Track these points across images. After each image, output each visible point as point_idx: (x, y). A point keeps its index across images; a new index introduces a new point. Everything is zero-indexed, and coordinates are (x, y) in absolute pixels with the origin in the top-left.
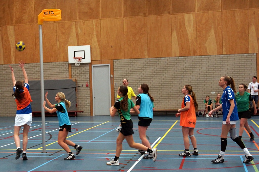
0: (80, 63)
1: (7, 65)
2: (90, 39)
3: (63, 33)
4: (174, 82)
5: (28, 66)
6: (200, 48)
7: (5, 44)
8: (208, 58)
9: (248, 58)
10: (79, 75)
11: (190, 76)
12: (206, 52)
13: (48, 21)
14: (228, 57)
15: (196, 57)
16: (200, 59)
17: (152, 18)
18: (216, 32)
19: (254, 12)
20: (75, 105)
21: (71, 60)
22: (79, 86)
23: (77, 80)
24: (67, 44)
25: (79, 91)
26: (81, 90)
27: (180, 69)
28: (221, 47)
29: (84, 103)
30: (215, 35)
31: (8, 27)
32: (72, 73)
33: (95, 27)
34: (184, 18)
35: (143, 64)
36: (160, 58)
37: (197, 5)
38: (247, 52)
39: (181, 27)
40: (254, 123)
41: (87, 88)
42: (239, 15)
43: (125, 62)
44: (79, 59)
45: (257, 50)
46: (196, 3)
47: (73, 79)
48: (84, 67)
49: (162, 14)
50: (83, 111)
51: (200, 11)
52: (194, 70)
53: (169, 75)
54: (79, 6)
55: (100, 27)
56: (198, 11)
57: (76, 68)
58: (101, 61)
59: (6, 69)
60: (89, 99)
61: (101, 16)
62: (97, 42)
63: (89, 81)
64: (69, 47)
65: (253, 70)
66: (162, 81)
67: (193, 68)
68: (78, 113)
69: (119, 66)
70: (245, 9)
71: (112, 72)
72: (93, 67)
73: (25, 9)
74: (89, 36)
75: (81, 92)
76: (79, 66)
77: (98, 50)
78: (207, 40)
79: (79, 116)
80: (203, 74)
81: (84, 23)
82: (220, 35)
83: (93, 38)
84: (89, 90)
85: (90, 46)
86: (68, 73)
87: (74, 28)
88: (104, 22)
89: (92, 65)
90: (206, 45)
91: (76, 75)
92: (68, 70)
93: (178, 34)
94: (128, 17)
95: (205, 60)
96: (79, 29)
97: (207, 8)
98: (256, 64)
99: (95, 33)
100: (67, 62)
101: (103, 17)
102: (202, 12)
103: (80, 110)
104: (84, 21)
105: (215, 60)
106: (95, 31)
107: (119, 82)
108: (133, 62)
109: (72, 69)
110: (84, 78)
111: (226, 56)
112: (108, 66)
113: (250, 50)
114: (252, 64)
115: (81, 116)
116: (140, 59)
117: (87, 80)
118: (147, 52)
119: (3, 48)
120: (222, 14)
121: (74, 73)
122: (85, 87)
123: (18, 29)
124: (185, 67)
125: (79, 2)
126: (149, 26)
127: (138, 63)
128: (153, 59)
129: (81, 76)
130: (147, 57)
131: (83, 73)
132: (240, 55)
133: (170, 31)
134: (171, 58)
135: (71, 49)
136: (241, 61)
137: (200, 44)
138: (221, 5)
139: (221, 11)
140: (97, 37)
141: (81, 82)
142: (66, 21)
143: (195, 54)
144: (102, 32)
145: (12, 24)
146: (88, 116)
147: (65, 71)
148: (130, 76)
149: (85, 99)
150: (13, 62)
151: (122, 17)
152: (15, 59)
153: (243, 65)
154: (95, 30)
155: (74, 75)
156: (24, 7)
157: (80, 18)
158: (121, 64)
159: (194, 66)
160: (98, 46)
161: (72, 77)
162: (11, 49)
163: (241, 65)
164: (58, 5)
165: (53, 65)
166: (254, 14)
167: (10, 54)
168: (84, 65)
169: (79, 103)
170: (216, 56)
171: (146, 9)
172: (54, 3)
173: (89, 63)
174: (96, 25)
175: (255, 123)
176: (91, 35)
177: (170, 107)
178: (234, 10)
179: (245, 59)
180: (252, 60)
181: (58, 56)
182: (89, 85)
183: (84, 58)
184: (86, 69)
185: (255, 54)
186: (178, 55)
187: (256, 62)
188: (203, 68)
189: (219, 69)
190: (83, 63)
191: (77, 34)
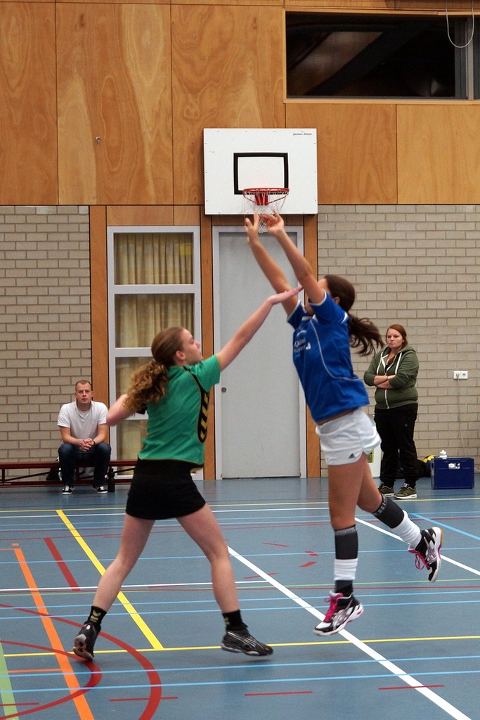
9: (54, 228)
19: (82, 17)
38: (49, 199)
40: (65, 526)
42: (14, 27)
45: (94, 194)
65: (76, 282)
113: (62, 189)
114: (73, 255)
132: (19, 209)
136: (23, 237)
153: (30, 255)
163: (22, 255)
166: (82, 25)
175: (70, 526)
179: (40, 228)
180: (73, 237)
185: (84, 210)
187: (85, 246)
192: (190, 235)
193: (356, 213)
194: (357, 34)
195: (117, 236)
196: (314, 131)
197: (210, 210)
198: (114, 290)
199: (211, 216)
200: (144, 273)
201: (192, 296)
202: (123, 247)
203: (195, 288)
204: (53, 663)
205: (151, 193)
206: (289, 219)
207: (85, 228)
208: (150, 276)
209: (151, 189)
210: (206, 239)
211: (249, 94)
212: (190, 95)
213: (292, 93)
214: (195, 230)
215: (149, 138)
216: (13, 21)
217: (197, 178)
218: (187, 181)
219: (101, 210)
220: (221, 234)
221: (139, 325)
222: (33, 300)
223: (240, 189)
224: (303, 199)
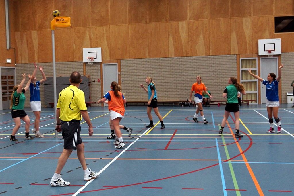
0: (93, 63)
1: (31, 64)
2: (101, 42)
3: (78, 37)
4: (170, 78)
5: (49, 65)
6: (191, 50)
7: (30, 46)
8: (197, 59)
9: (230, 59)
10: (91, 72)
11: (183, 73)
12: (197, 53)
13: (65, 27)
14: (214, 58)
15: (188, 57)
16: (191, 59)
17: (152, 25)
18: (204, 37)
19: (235, 21)
20: (89, 98)
21: (85, 60)
22: (92, 81)
23: (90, 76)
24: (82, 46)
25: (92, 85)
26: (94, 85)
27: (175, 67)
28: (209, 49)
29: (96, 96)
30: (204, 40)
31: (32, 32)
32: (86, 71)
33: (105, 32)
34: (178, 25)
35: (145, 63)
36: (158, 59)
37: (189, 14)
38: (229, 53)
39: (176, 33)
41: (99, 83)
42: (223, 24)
43: (130, 61)
44: (92, 59)
45: (238, 52)
46: (189, 13)
47: (87, 76)
48: (96, 66)
49: (160, 21)
50: (95, 103)
51: (192, 20)
52: (186, 68)
53: (166, 72)
54: (92, 15)
55: (109, 32)
56: (190, 20)
57: (89, 66)
58: (110, 61)
59: (30, 67)
60: (101, 92)
61: (110, 23)
62: (106, 45)
63: (100, 78)
64: (83, 49)
65: (234, 68)
66: (161, 77)
67: (186, 67)
68: (92, 104)
69: (125, 65)
70: (228, 18)
71: (119, 70)
72: (104, 66)
73: (47, 17)
74: (101, 40)
75: (94, 87)
76: (92, 65)
77: (108, 51)
78: (197, 44)
79: (92, 107)
80: (194, 71)
81: (96, 29)
82: (208, 40)
83: (103, 41)
84: (100, 85)
85: (101, 48)
86: (83, 71)
87: (87, 33)
88: (113, 28)
89: (103, 64)
90: (196, 48)
91: (90, 72)
92: (82, 68)
93: (174, 39)
94: (132, 24)
95: (196, 60)
96: (92, 34)
97: (198, 17)
98: (236, 63)
99: (105, 37)
100: (82, 62)
101: (112, 24)
102: (193, 20)
103: (93, 102)
104: (96, 28)
105: (203, 60)
106: (105, 36)
107: (125, 78)
108: (137, 61)
109: (86, 68)
110: (97, 75)
111: (212, 56)
112: (116, 64)
113: (231, 52)
114: (234, 63)
115: (94, 107)
116: (142, 59)
117: (98, 76)
118: (148, 53)
119: (28, 50)
120: (209, 22)
121: (88, 71)
122: (97, 82)
123: (41, 33)
124: (179, 66)
125: (92, 11)
126: (149, 32)
127: (141, 62)
128: (153, 59)
129: (93, 73)
130: (148, 57)
131: (95, 70)
132: (224, 56)
133: (167, 36)
134: (167, 58)
135: (85, 51)
136: (224, 61)
137: (191, 47)
138: (208, 15)
139: (208, 19)
140: (107, 41)
141: (94, 78)
142: (81, 27)
143: (187, 55)
144: (111, 36)
145: (35, 29)
146: (100, 106)
147: (80, 69)
148: (134, 73)
149: (97, 93)
150: (37, 62)
151: (128, 24)
152: (38, 59)
154: (105, 34)
155: (88, 72)
156: (46, 15)
157: (92, 24)
158: (127, 63)
159: (186, 65)
160: (107, 48)
161: (86, 74)
162: (34, 51)
163: (224, 64)
164: (74, 13)
165: (70, 64)
166: (235, 22)
167: (34, 54)
168: (96, 64)
169: (92, 96)
170: (205, 57)
171: (148, 17)
172: (71, 11)
173: (100, 62)
174: (106, 30)
176: (101, 39)
177: (167, 99)
178: (219, 19)
179: (228, 59)
180: (234, 60)
181: (75, 56)
182: (100, 81)
183: (96, 58)
184: (98, 67)
185: (236, 55)
186: (173, 56)
187: (236, 62)
188: (194, 67)
189: (207, 68)
190: (96, 62)
191: (90, 38)
192: (256, 59)
193: (289, 54)
194: (288, 20)
195: (242, 60)
196: (280, 39)
197: (259, 54)
198: (241, 69)
199: (260, 56)
200: (247, 66)
201: (256, 70)
202: (243, 62)
203: (257, 69)
204: (231, 136)
205: (248, 52)
206: (275, 56)
207: (236, 59)
208: (248, 67)
209: (248, 51)
210: (259, 60)
211: (267, 33)
212: (256, 34)
213: (276, 32)
214: (257, 58)
215: (248, 42)
216: (223, 22)
217: (257, 49)
218: (255, 49)
219: (239, 56)
220: (262, 59)
221: (246, 76)
222: (226, 72)
223: (265, 50)
224: (278, 52)
